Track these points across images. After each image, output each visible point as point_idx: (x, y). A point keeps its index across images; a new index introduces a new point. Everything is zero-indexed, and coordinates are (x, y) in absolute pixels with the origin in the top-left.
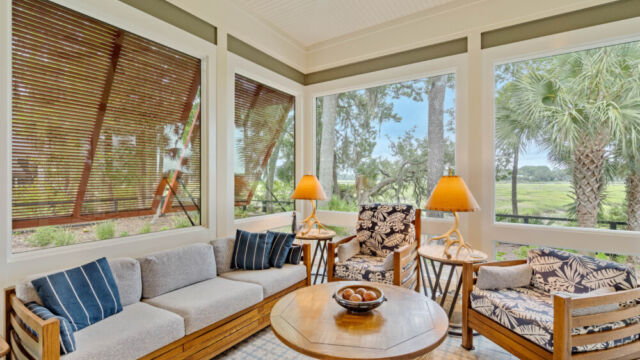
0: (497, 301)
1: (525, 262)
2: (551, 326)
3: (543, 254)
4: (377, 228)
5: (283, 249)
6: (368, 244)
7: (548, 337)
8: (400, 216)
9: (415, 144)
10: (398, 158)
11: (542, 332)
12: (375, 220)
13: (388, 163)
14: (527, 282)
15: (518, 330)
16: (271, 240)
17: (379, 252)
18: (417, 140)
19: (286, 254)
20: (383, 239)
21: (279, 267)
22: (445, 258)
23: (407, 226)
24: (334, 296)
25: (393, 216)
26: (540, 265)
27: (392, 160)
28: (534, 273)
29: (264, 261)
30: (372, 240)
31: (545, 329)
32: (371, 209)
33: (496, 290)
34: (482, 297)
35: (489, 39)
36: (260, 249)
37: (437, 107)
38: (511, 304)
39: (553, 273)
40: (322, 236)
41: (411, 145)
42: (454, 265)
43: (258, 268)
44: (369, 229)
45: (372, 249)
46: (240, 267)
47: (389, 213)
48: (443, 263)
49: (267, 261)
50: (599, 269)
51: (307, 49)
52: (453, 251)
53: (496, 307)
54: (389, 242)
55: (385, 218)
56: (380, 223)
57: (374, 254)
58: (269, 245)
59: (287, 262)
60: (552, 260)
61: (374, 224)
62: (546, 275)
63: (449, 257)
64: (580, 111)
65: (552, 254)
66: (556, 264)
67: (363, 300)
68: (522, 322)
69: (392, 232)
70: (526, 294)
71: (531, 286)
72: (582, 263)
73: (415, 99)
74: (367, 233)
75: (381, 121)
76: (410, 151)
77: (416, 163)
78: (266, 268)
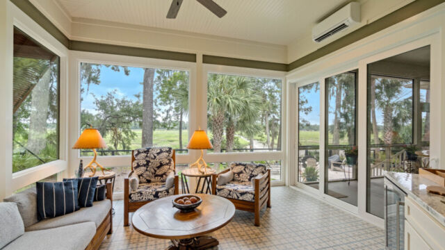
0: (230, 189)
1: (229, 170)
2: (254, 192)
3: (237, 165)
4: (150, 164)
5: (91, 191)
6: (144, 175)
7: (252, 196)
8: (165, 154)
9: (115, 103)
10: (101, 112)
11: (251, 195)
12: (148, 159)
13: (91, 115)
14: (232, 178)
15: (241, 198)
16: (76, 186)
17: (152, 180)
18: (116, 100)
19: (94, 194)
20: (155, 171)
21: (89, 205)
22: (201, 174)
23: (170, 160)
24: (174, 206)
25: (161, 155)
26: (237, 169)
27: (94, 113)
28: (234, 173)
29: (75, 203)
30: (148, 173)
31: (252, 194)
32: (145, 152)
33: (225, 185)
34: (223, 189)
35: (208, 59)
36: (69, 195)
37: (150, 83)
38: (235, 188)
39: (241, 172)
40: (108, 176)
41: (112, 103)
42: (206, 177)
43: (70, 211)
44: (144, 165)
45: (148, 178)
46: (51, 216)
47: (158, 154)
48: (201, 177)
49: (77, 204)
50: (257, 167)
51: (73, 19)
52: (203, 170)
53: (230, 191)
54: (159, 172)
55: (155, 157)
56: (152, 161)
57: (149, 181)
58: (77, 191)
59: (95, 200)
60: (240, 167)
61: (148, 162)
62: (239, 174)
63: (203, 173)
64: (220, 98)
65: (240, 164)
66: (242, 168)
67: (192, 202)
68: (242, 194)
69: (161, 165)
70: (235, 183)
71: (233, 180)
72: (251, 166)
73: (113, 69)
74: (143, 168)
75: (89, 82)
76: (112, 108)
77: (117, 116)
78: (77, 210)
